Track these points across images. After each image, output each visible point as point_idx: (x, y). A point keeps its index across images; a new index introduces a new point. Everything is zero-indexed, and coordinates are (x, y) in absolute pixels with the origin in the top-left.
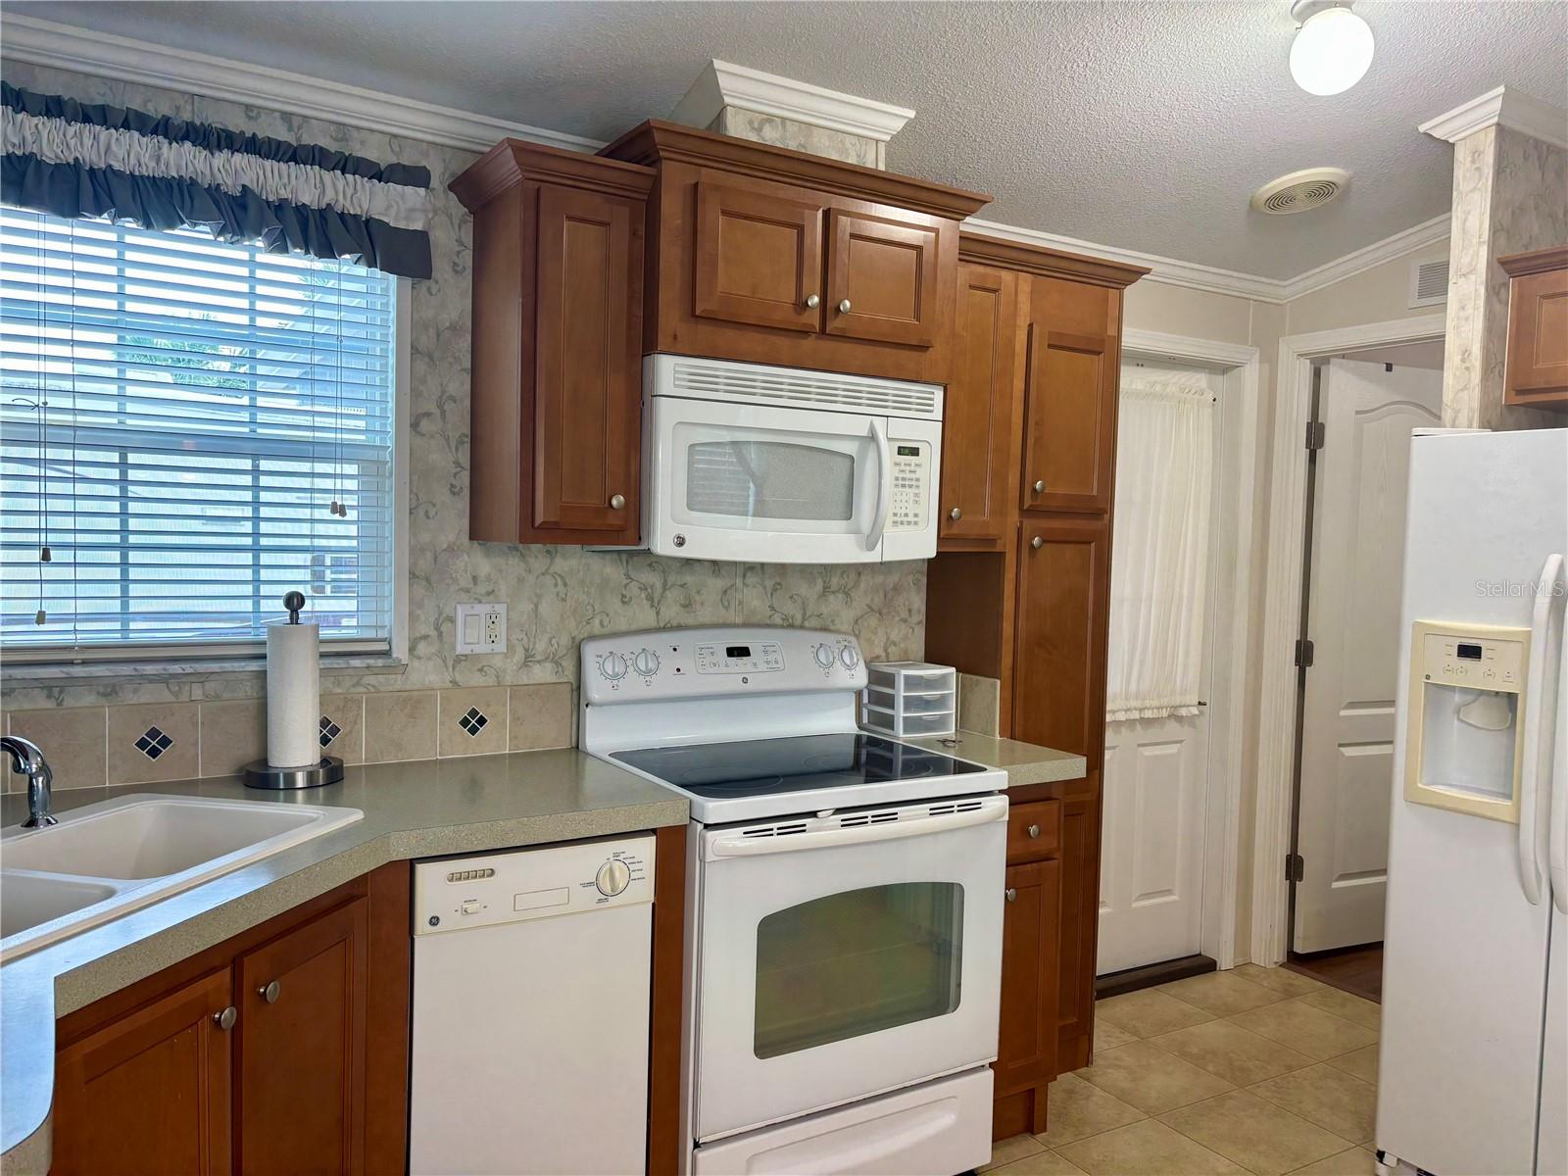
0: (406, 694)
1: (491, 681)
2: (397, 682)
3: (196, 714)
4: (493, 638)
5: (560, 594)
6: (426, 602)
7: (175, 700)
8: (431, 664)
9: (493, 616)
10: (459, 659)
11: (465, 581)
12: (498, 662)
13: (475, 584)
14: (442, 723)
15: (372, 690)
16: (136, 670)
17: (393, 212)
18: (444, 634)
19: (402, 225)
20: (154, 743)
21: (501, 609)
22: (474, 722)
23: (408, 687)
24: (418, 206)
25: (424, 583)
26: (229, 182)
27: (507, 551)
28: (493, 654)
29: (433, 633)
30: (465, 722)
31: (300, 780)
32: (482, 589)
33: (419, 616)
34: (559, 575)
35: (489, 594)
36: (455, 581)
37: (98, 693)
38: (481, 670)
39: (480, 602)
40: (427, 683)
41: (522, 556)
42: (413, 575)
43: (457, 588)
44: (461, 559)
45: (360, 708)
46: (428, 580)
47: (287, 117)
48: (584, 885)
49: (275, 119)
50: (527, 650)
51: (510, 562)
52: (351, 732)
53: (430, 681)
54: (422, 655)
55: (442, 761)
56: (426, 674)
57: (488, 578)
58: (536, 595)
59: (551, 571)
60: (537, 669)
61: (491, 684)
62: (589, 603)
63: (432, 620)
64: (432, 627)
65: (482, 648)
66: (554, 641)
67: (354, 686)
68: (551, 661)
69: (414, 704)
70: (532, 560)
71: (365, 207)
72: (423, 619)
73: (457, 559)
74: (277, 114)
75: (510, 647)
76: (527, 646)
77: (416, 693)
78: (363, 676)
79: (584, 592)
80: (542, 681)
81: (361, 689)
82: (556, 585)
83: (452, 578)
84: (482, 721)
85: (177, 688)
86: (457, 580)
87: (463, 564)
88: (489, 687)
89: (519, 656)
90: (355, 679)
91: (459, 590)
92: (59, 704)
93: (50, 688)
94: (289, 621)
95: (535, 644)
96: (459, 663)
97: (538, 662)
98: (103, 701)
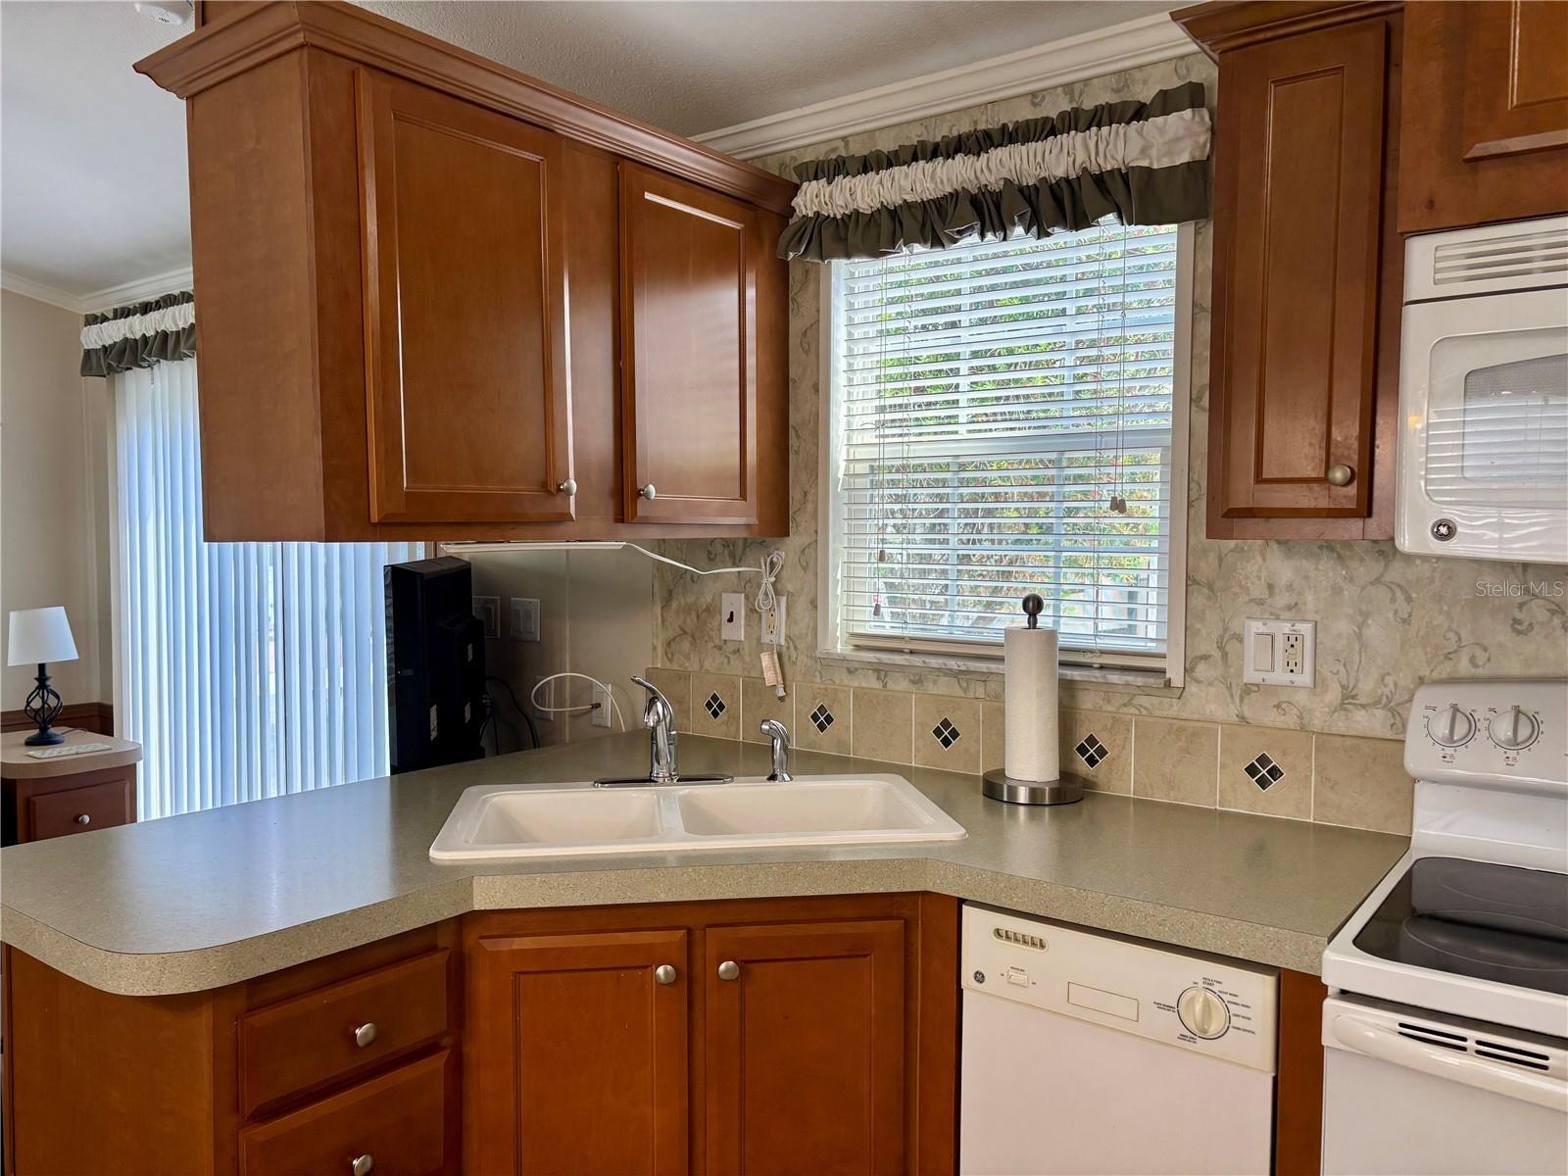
0: (1182, 723)
1: (1290, 720)
2: (1171, 707)
3: (977, 712)
4: (1292, 664)
5: (1400, 614)
6: (1208, 613)
7: (963, 695)
8: (1212, 689)
9: (1293, 639)
10: (1248, 689)
11: (1258, 590)
12: (1301, 698)
13: (1271, 594)
14: (1223, 766)
15: (1144, 712)
16: (924, 662)
17: (1154, 152)
18: (1229, 655)
19: (1166, 163)
20: (946, 733)
21: (1305, 629)
22: (1264, 772)
23: (1184, 716)
24: (1181, 132)
25: (1206, 591)
26: (992, 180)
27: (1318, 551)
28: (1292, 686)
29: (1217, 654)
30: (1251, 770)
31: (1023, 796)
32: (1282, 600)
33: (1199, 630)
34: (1400, 586)
35: (1289, 608)
36: (1246, 590)
37: (910, 681)
38: (1278, 706)
39: (1278, 618)
40: (1208, 713)
41: (1340, 557)
42: (1190, 580)
43: (1246, 599)
44: (1253, 561)
45: (1129, 731)
46: (1211, 588)
47: (1068, 88)
48: (1160, 1006)
49: (1058, 95)
50: (1343, 687)
51: (1320, 567)
52: (1119, 757)
53: (1211, 712)
54: (1202, 679)
55: (1223, 814)
56: (1207, 702)
57: (1290, 588)
58: (1361, 613)
59: (1387, 578)
60: (1360, 716)
61: (1292, 727)
62: (1450, 629)
63: (1215, 637)
64: (1215, 645)
65: (1280, 676)
66: (1389, 680)
67: (1125, 705)
68: (1383, 708)
69: (1191, 736)
70: (1354, 564)
71: (1120, 157)
72: (1204, 635)
73: (1248, 562)
74: (1060, 90)
75: (1318, 683)
76: (1344, 683)
77: (1192, 724)
78: (1134, 695)
79: (1441, 611)
80: (1369, 733)
81: (1133, 710)
82: (1393, 600)
83: (1241, 586)
84: (1275, 773)
85: (965, 685)
86: (1248, 589)
87: (1256, 567)
88: (1289, 730)
89: (1333, 695)
90: (1126, 700)
91: (1251, 601)
92: (884, 686)
93: (877, 671)
94: (1027, 625)
95: (1357, 680)
96: (1249, 694)
97: (1361, 705)
98: (913, 688)
